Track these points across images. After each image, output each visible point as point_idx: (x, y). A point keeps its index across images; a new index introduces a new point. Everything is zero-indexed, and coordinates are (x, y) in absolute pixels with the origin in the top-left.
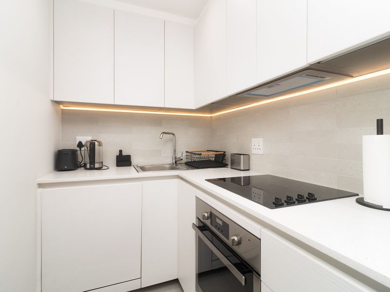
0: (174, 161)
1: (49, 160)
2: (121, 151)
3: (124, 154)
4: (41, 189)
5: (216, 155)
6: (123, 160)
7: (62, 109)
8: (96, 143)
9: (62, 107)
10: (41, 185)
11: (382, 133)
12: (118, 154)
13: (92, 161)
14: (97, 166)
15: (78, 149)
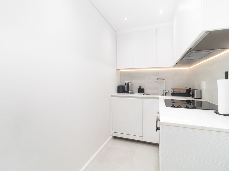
0: (164, 93)
1: (115, 89)
2: (140, 87)
3: (141, 88)
4: (112, 97)
5: (187, 90)
6: (141, 91)
7: (120, 71)
8: (130, 83)
9: (120, 70)
10: (112, 96)
11: (227, 79)
12: (139, 88)
13: (128, 90)
14: (130, 92)
15: (125, 85)
